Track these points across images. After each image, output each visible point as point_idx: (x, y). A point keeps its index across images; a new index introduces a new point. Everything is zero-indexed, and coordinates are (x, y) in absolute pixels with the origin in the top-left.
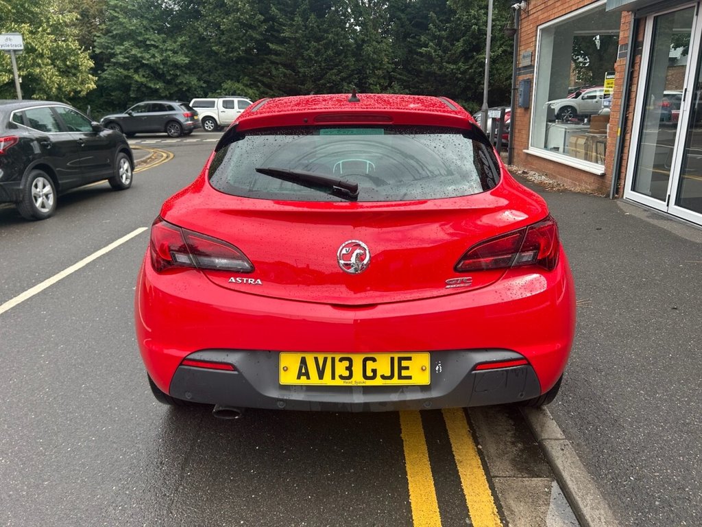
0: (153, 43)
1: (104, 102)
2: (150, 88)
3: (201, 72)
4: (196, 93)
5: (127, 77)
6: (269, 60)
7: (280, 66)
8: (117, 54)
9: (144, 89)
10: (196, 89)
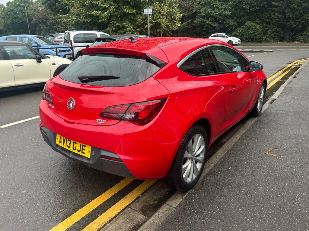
0: (217, 6)
1: (194, 32)
2: (212, 26)
3: (236, 18)
4: (232, 28)
5: (203, 22)
6: (271, 10)
7: (276, 13)
8: (201, 12)
9: (209, 27)
10: (232, 26)
